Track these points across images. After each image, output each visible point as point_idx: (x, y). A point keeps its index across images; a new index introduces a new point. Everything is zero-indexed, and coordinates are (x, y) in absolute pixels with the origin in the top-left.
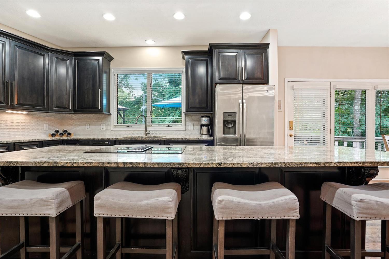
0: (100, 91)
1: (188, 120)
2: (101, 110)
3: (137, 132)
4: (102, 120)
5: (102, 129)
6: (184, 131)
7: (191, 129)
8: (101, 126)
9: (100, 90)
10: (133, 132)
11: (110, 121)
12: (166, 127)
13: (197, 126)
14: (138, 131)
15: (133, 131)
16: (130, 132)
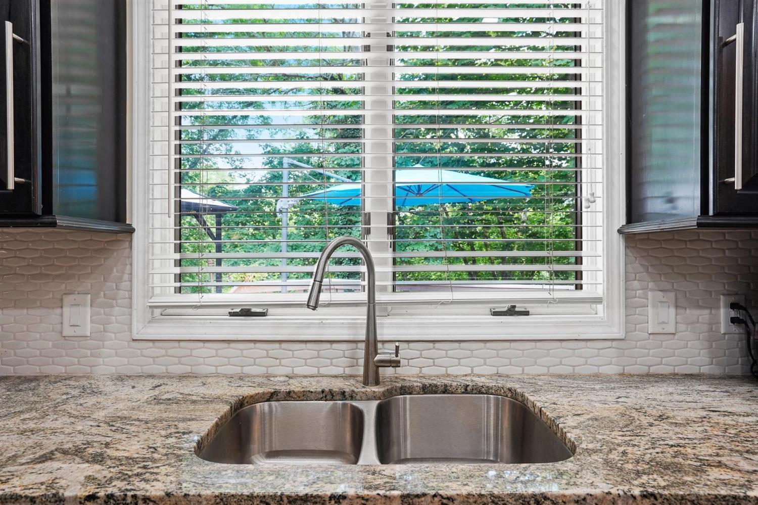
0: (10, 35)
1: (641, 269)
2: (30, 202)
3: (308, 351)
4: (71, 267)
5: (68, 331)
6: (614, 344)
7: (658, 330)
8: (66, 310)
9: (9, 26)
10: (275, 350)
11: (126, 277)
12: (496, 314)
13: (697, 312)
14: (309, 345)
15: (277, 345)
16: (258, 351)
